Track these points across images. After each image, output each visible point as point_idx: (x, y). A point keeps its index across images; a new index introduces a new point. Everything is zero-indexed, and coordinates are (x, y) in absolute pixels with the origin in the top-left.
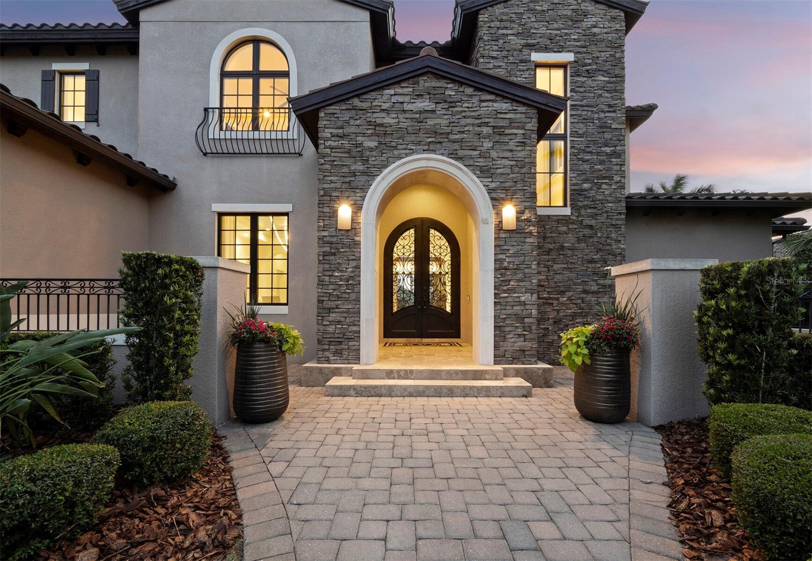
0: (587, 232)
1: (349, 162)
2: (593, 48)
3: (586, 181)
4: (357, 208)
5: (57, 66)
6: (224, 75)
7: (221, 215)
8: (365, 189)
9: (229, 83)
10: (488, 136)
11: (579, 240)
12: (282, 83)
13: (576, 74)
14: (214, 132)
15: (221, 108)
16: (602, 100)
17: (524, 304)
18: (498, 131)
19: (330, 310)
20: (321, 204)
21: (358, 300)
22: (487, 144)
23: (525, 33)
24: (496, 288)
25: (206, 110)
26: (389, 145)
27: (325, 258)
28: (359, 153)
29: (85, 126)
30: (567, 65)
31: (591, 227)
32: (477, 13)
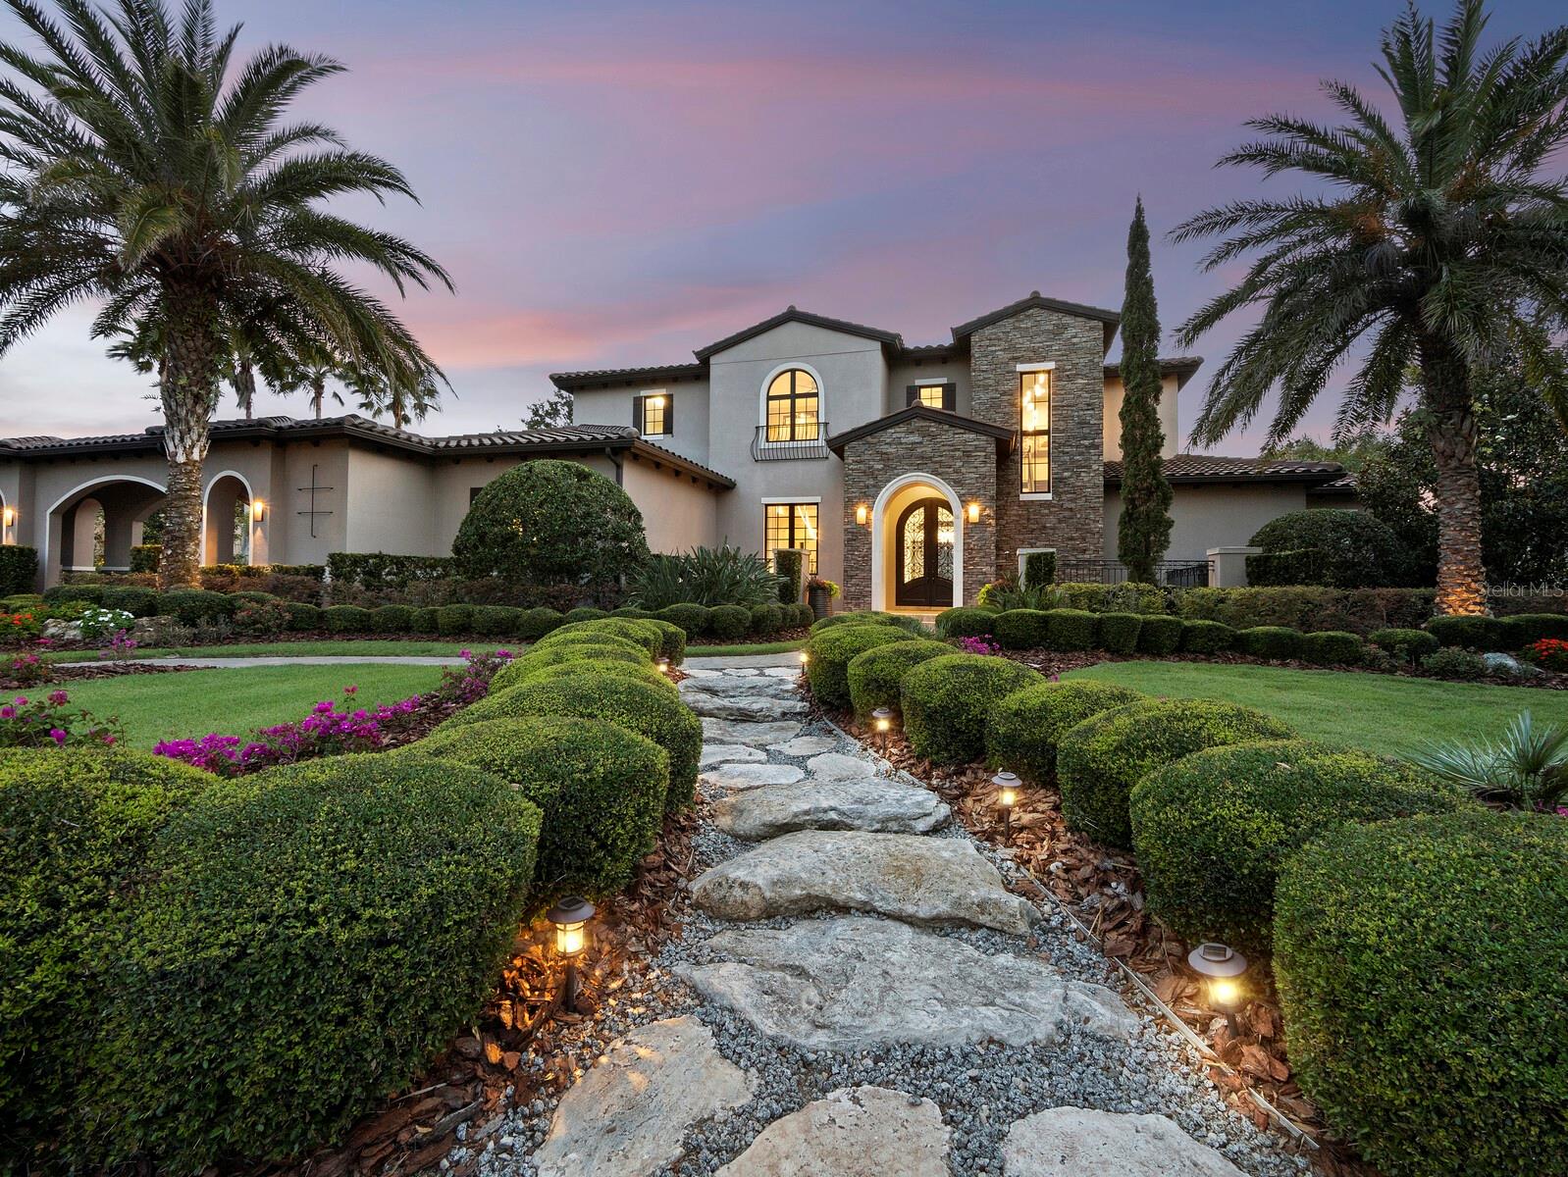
0: (1067, 514)
1: (864, 478)
2: (1073, 356)
3: (1067, 470)
4: (870, 508)
5: (643, 393)
6: (770, 398)
7: (767, 505)
8: (875, 497)
9: (773, 404)
10: (959, 458)
11: (1060, 521)
12: (812, 401)
13: (1059, 379)
14: (763, 445)
15: (768, 426)
17: (986, 573)
18: (967, 454)
19: (852, 577)
20: (846, 507)
22: (959, 464)
23: (1012, 348)
24: (965, 564)
25: (758, 428)
26: (891, 467)
27: (849, 543)
28: (871, 473)
29: (661, 437)
30: (1049, 372)
31: (1071, 509)
32: (969, 335)
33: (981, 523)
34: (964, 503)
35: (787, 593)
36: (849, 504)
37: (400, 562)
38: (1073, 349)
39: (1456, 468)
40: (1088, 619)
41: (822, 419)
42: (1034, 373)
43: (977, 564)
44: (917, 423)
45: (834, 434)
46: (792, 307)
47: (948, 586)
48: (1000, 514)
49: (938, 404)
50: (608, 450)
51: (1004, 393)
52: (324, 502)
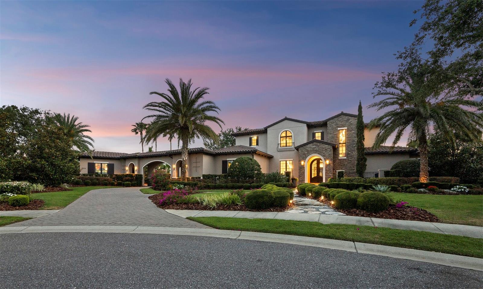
1: (303, 155)
2: (351, 126)
3: (350, 152)
4: (305, 162)
5: (251, 136)
6: (281, 137)
7: (280, 161)
8: (305, 159)
11: (348, 163)
12: (291, 138)
13: (348, 131)
14: (279, 148)
15: (280, 144)
16: (353, 136)
17: (330, 175)
18: (326, 150)
20: (299, 162)
21: (304, 175)
22: (324, 152)
23: (337, 124)
24: (326, 173)
25: (278, 144)
26: (309, 153)
27: (299, 169)
28: (304, 154)
29: (256, 146)
30: (346, 129)
31: (351, 161)
32: (327, 122)
33: (329, 164)
34: (325, 160)
35: (288, 181)
36: (300, 161)
37: (212, 176)
38: (351, 124)
39: (423, 154)
40: (346, 184)
41: (293, 142)
42: (342, 130)
43: (328, 173)
44: (315, 143)
45: (296, 145)
46: (286, 117)
47: (322, 178)
48: (334, 162)
49: (320, 139)
50: (251, 153)
51: (335, 135)
52: (198, 165)
